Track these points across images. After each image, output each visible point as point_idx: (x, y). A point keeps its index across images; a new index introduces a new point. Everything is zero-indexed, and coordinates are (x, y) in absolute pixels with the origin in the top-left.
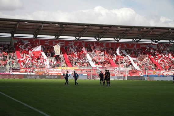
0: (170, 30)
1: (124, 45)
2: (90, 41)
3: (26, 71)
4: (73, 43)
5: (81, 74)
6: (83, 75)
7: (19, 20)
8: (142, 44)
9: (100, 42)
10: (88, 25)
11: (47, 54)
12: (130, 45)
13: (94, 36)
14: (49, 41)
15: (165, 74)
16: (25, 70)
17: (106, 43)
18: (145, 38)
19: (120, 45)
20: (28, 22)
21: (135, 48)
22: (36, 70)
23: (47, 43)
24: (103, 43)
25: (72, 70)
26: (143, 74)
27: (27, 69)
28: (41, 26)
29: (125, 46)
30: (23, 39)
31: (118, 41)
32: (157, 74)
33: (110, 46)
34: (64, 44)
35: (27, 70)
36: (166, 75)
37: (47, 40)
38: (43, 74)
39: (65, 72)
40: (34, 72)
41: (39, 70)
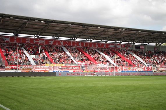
1: (96, 44)
3: (12, 69)
4: (52, 42)
5: (67, 71)
6: (69, 72)
8: (110, 44)
9: (76, 41)
12: (101, 45)
13: (68, 37)
14: (30, 39)
16: (11, 68)
17: (81, 43)
19: (93, 44)
21: (105, 47)
22: (23, 67)
23: (28, 41)
24: (78, 42)
25: (59, 67)
26: (121, 70)
27: (13, 66)
29: (97, 46)
31: (91, 41)
32: (132, 70)
33: (85, 45)
34: (44, 43)
35: (13, 67)
36: (138, 70)
37: (28, 38)
38: (31, 71)
39: (53, 69)
40: (21, 70)
41: (26, 67)
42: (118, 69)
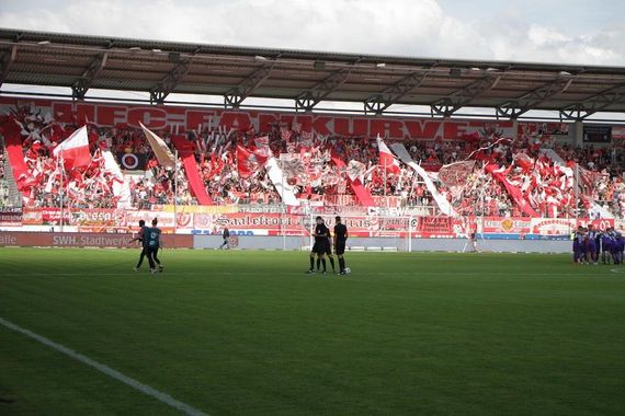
0: (563, 73)
1: (401, 125)
2: (277, 113)
3: (45, 221)
4: (217, 119)
5: (246, 231)
6: (252, 235)
7: (20, 33)
8: (465, 125)
9: (316, 115)
10: (272, 54)
11: (123, 159)
12: (423, 127)
13: (294, 93)
14: (128, 109)
15: (544, 231)
16: (41, 217)
17: (336, 120)
18: (473, 102)
19: (387, 125)
20: (52, 41)
21: (439, 137)
22: (83, 215)
23: (123, 117)
24: (324, 119)
25: (214, 217)
27: (50, 213)
28: (99, 57)
29: (405, 131)
30: (33, 103)
31: (379, 111)
32: (516, 232)
33: (351, 130)
34: (185, 124)
35: (48, 215)
36: (549, 232)
37: (121, 107)
38: (110, 230)
39: (191, 224)
40: (75, 224)
41: (95, 216)
42: (455, 226)
